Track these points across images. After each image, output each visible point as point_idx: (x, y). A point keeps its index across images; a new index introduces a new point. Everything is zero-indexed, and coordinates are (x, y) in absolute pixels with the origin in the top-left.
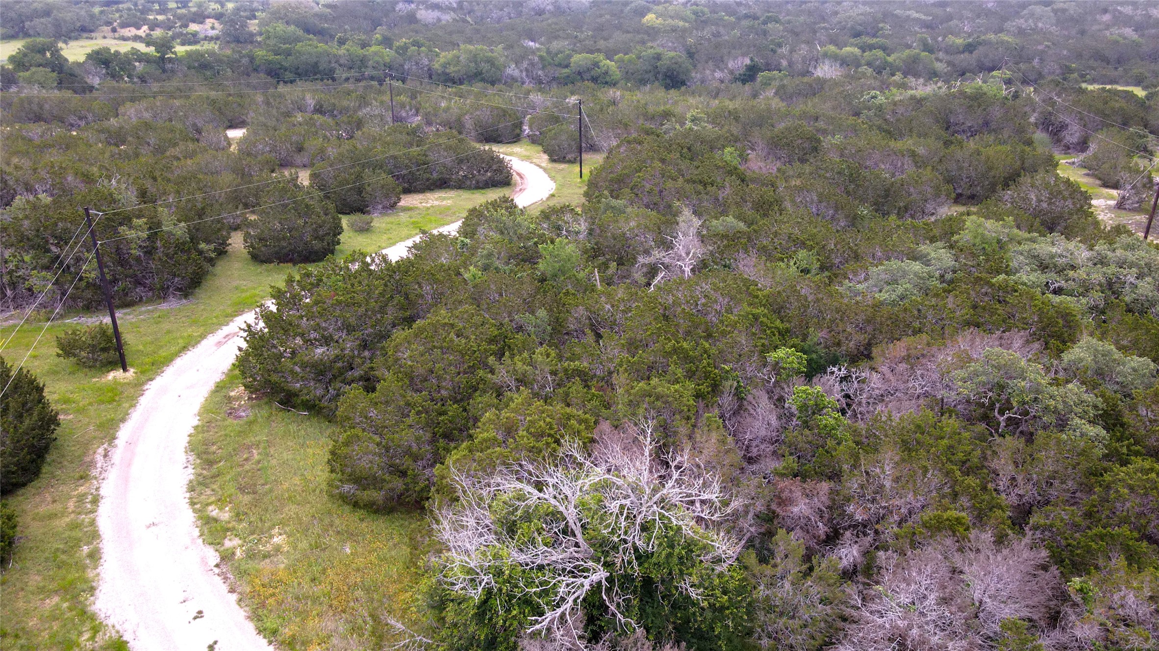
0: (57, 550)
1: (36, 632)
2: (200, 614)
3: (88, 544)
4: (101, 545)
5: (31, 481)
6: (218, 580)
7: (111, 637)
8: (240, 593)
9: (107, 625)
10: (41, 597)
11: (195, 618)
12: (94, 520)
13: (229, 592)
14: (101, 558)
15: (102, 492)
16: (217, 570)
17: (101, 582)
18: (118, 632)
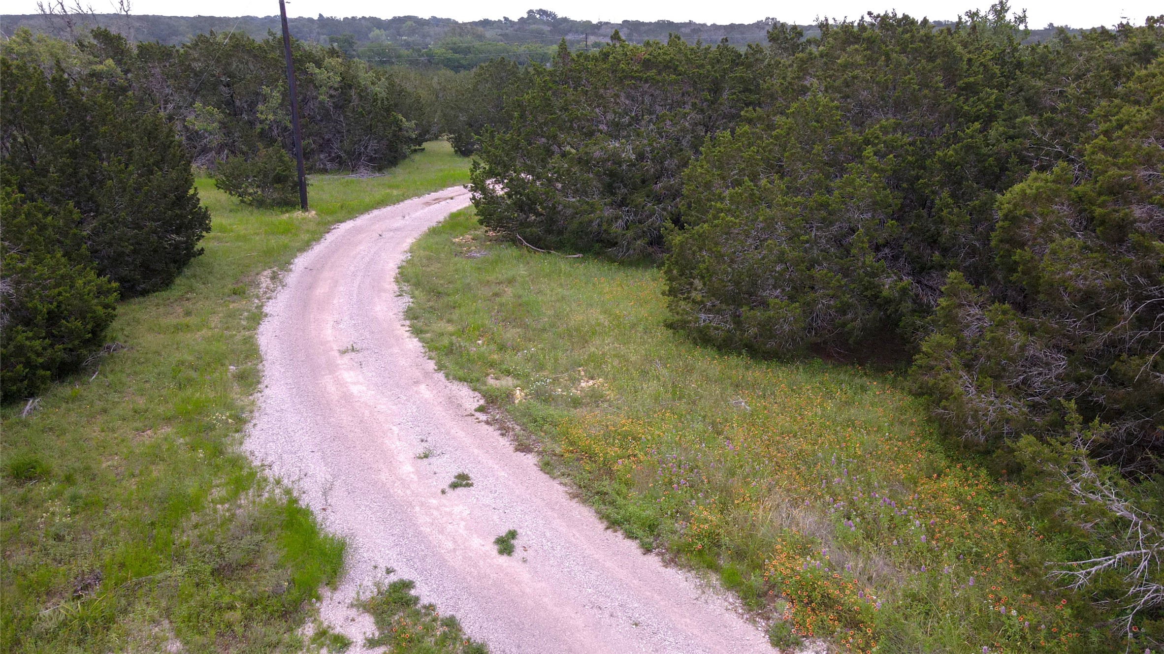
0: (182, 363)
1: (112, 477)
2: (462, 481)
3: (237, 363)
4: (260, 367)
5: (155, 289)
6: (491, 432)
7: (271, 500)
8: (539, 453)
9: (265, 480)
10: (138, 424)
11: (454, 486)
12: (251, 337)
13: (517, 450)
14: (259, 382)
15: (267, 309)
16: (483, 417)
17: (256, 414)
18: (288, 492)
